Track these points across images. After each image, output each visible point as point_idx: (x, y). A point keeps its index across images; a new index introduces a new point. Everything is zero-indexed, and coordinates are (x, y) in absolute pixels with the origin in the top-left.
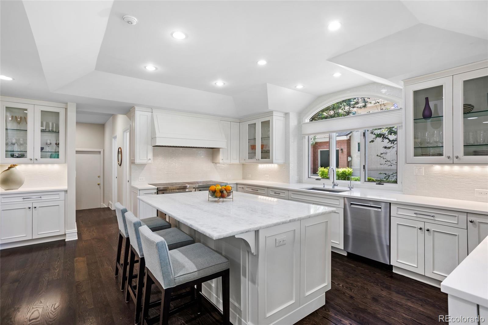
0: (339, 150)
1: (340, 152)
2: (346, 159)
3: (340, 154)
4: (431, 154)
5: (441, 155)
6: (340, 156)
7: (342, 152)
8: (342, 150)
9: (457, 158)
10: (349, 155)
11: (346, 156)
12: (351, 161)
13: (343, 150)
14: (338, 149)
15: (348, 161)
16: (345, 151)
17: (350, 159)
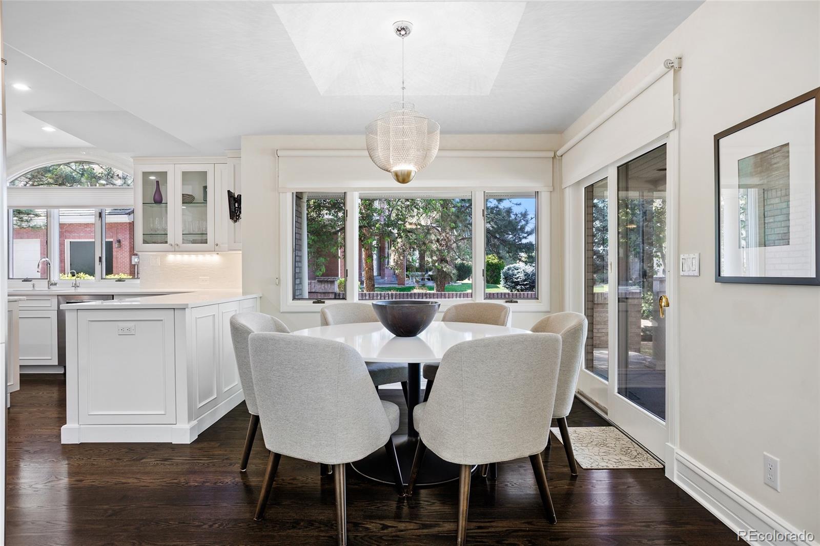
0: (112, 242)
1: (115, 245)
2: (128, 260)
3: (114, 250)
4: (159, 241)
5: (166, 242)
6: (114, 254)
7: (120, 246)
8: (119, 241)
9: (178, 245)
10: (132, 252)
11: (127, 254)
12: (138, 264)
13: (123, 243)
14: (111, 240)
15: (133, 263)
16: (126, 243)
17: (136, 260)
